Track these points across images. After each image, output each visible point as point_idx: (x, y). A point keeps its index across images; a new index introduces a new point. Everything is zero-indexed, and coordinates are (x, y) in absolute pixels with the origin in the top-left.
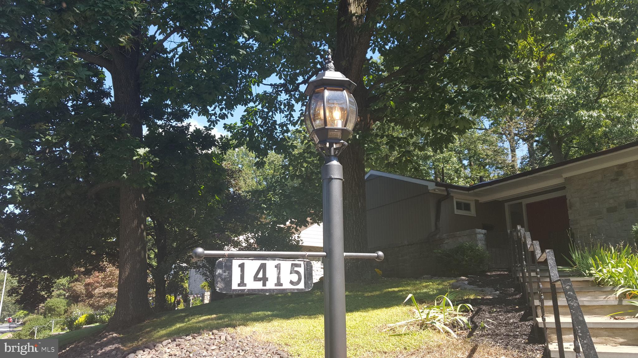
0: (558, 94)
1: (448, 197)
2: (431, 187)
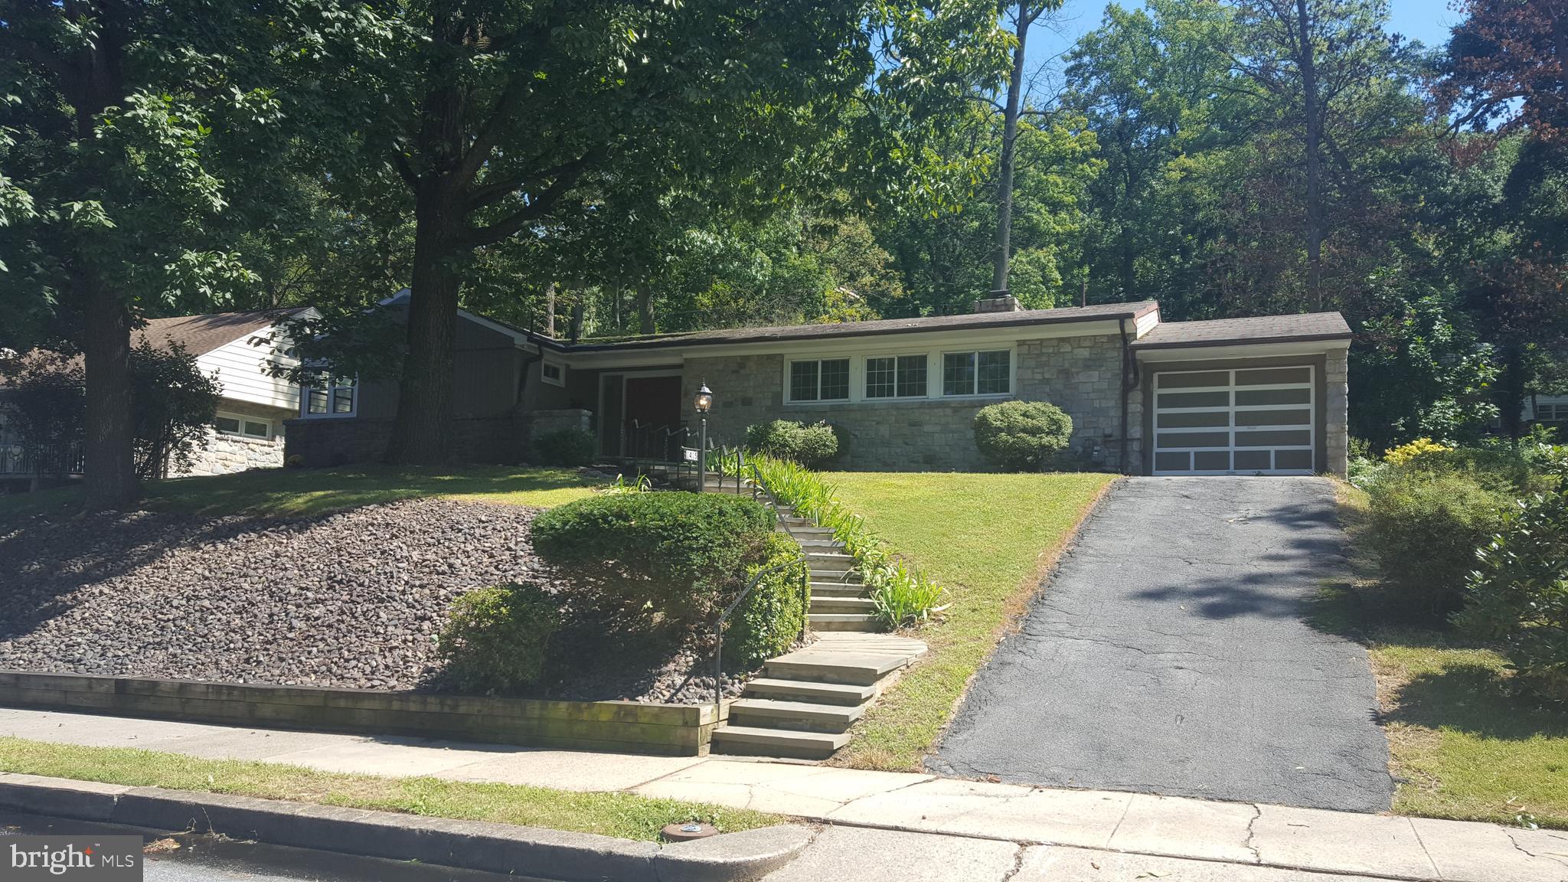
1: (539, 357)
2: (520, 340)
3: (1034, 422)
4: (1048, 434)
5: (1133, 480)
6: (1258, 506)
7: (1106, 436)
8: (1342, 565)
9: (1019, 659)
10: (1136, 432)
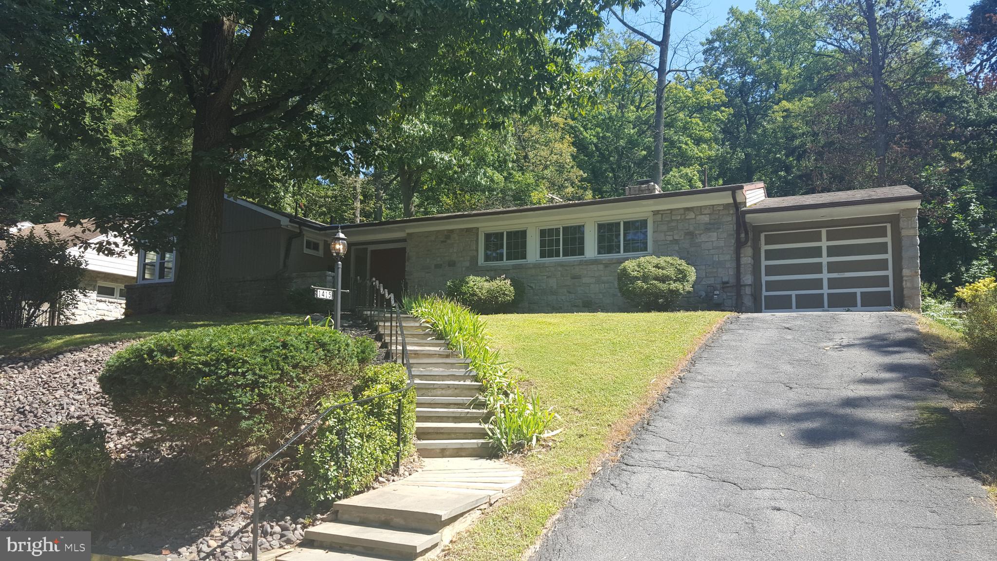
0: (415, 127)
1: (300, 234)
2: (285, 222)
3: (664, 272)
4: (675, 281)
5: (744, 316)
6: (851, 335)
7: (724, 283)
8: (935, 387)
9: (610, 494)
10: (748, 279)
